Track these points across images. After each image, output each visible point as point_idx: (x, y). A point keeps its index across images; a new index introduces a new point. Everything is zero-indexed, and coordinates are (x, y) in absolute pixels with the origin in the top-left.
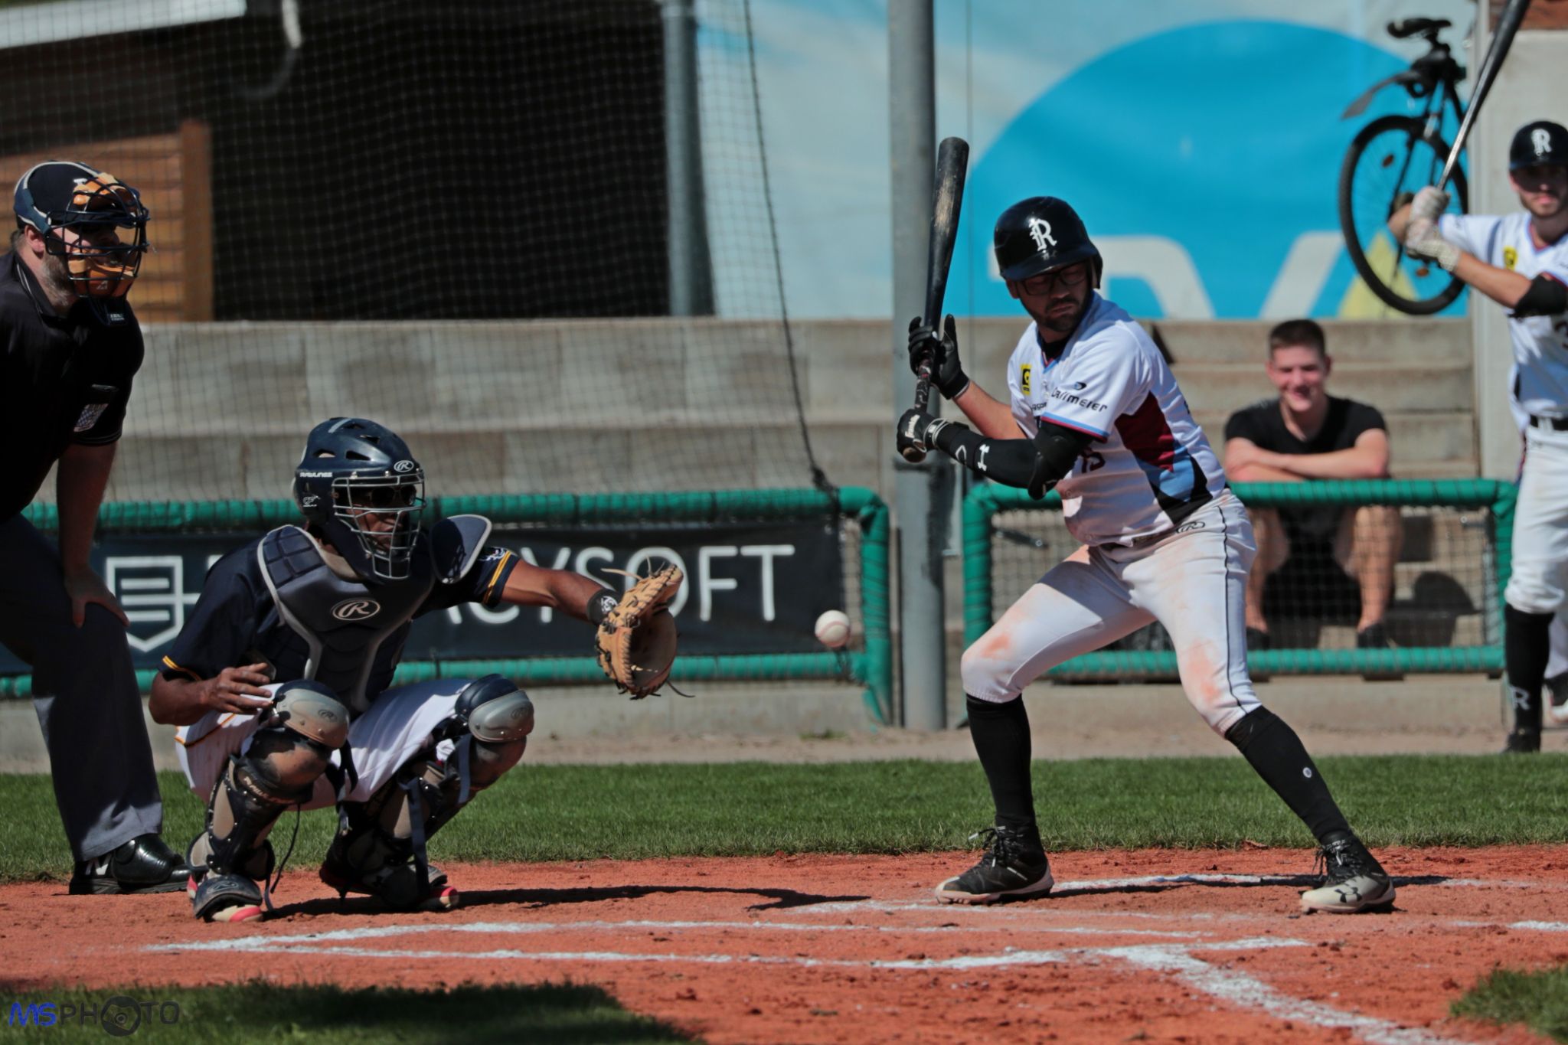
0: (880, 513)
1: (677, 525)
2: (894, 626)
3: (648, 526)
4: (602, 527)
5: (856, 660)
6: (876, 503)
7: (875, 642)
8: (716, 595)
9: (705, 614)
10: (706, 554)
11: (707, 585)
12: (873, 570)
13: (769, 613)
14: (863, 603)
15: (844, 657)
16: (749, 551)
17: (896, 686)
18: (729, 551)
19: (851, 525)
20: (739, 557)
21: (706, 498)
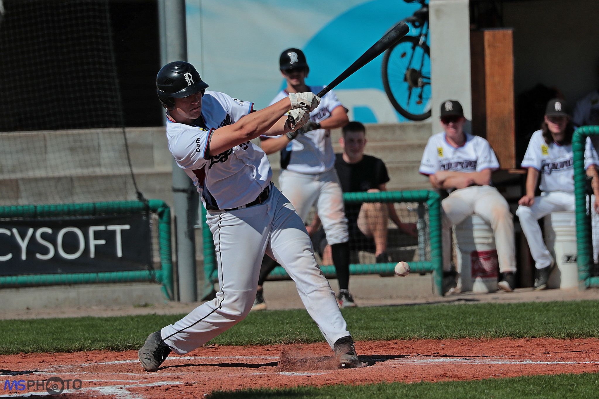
0: (166, 210)
1: (79, 217)
2: (174, 259)
3: (67, 218)
4: (47, 219)
5: (157, 273)
6: (165, 206)
7: (165, 266)
8: (96, 246)
9: (92, 255)
10: (92, 230)
11: (93, 243)
12: (164, 235)
13: (120, 254)
14: (160, 249)
15: (152, 272)
16: (111, 228)
17: (175, 284)
18: (102, 228)
19: (154, 216)
20: (106, 230)
21: (91, 205)
